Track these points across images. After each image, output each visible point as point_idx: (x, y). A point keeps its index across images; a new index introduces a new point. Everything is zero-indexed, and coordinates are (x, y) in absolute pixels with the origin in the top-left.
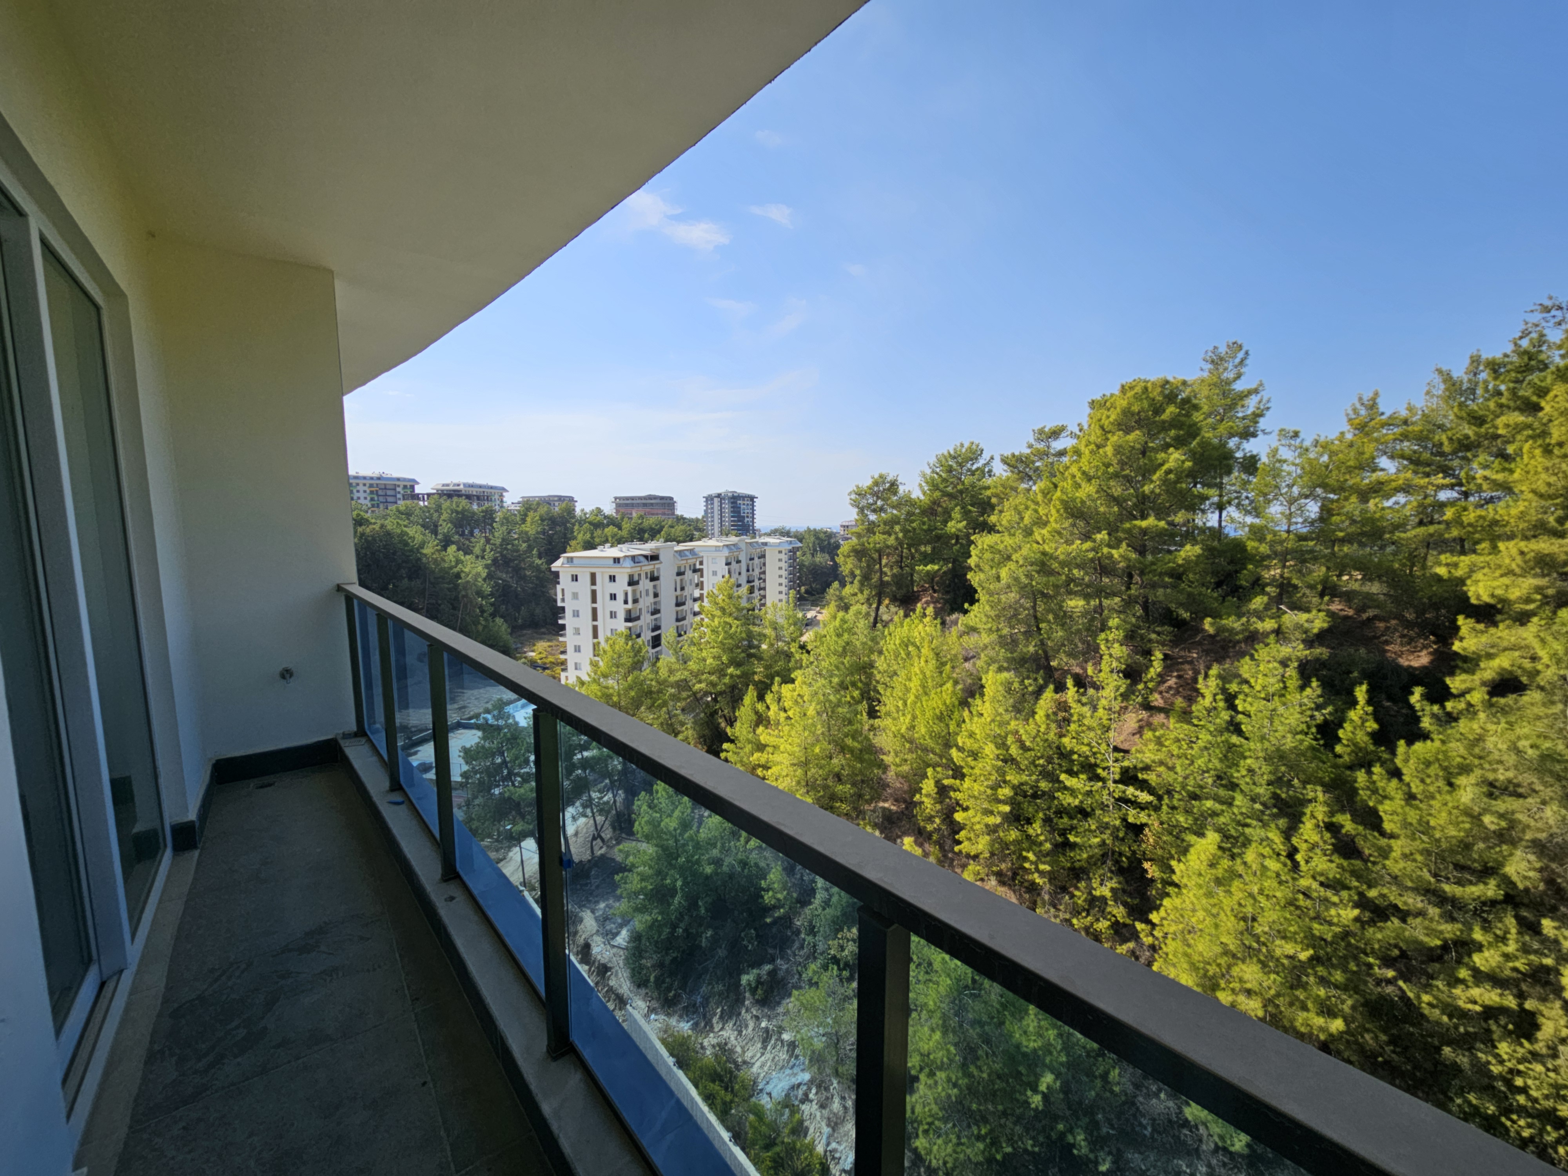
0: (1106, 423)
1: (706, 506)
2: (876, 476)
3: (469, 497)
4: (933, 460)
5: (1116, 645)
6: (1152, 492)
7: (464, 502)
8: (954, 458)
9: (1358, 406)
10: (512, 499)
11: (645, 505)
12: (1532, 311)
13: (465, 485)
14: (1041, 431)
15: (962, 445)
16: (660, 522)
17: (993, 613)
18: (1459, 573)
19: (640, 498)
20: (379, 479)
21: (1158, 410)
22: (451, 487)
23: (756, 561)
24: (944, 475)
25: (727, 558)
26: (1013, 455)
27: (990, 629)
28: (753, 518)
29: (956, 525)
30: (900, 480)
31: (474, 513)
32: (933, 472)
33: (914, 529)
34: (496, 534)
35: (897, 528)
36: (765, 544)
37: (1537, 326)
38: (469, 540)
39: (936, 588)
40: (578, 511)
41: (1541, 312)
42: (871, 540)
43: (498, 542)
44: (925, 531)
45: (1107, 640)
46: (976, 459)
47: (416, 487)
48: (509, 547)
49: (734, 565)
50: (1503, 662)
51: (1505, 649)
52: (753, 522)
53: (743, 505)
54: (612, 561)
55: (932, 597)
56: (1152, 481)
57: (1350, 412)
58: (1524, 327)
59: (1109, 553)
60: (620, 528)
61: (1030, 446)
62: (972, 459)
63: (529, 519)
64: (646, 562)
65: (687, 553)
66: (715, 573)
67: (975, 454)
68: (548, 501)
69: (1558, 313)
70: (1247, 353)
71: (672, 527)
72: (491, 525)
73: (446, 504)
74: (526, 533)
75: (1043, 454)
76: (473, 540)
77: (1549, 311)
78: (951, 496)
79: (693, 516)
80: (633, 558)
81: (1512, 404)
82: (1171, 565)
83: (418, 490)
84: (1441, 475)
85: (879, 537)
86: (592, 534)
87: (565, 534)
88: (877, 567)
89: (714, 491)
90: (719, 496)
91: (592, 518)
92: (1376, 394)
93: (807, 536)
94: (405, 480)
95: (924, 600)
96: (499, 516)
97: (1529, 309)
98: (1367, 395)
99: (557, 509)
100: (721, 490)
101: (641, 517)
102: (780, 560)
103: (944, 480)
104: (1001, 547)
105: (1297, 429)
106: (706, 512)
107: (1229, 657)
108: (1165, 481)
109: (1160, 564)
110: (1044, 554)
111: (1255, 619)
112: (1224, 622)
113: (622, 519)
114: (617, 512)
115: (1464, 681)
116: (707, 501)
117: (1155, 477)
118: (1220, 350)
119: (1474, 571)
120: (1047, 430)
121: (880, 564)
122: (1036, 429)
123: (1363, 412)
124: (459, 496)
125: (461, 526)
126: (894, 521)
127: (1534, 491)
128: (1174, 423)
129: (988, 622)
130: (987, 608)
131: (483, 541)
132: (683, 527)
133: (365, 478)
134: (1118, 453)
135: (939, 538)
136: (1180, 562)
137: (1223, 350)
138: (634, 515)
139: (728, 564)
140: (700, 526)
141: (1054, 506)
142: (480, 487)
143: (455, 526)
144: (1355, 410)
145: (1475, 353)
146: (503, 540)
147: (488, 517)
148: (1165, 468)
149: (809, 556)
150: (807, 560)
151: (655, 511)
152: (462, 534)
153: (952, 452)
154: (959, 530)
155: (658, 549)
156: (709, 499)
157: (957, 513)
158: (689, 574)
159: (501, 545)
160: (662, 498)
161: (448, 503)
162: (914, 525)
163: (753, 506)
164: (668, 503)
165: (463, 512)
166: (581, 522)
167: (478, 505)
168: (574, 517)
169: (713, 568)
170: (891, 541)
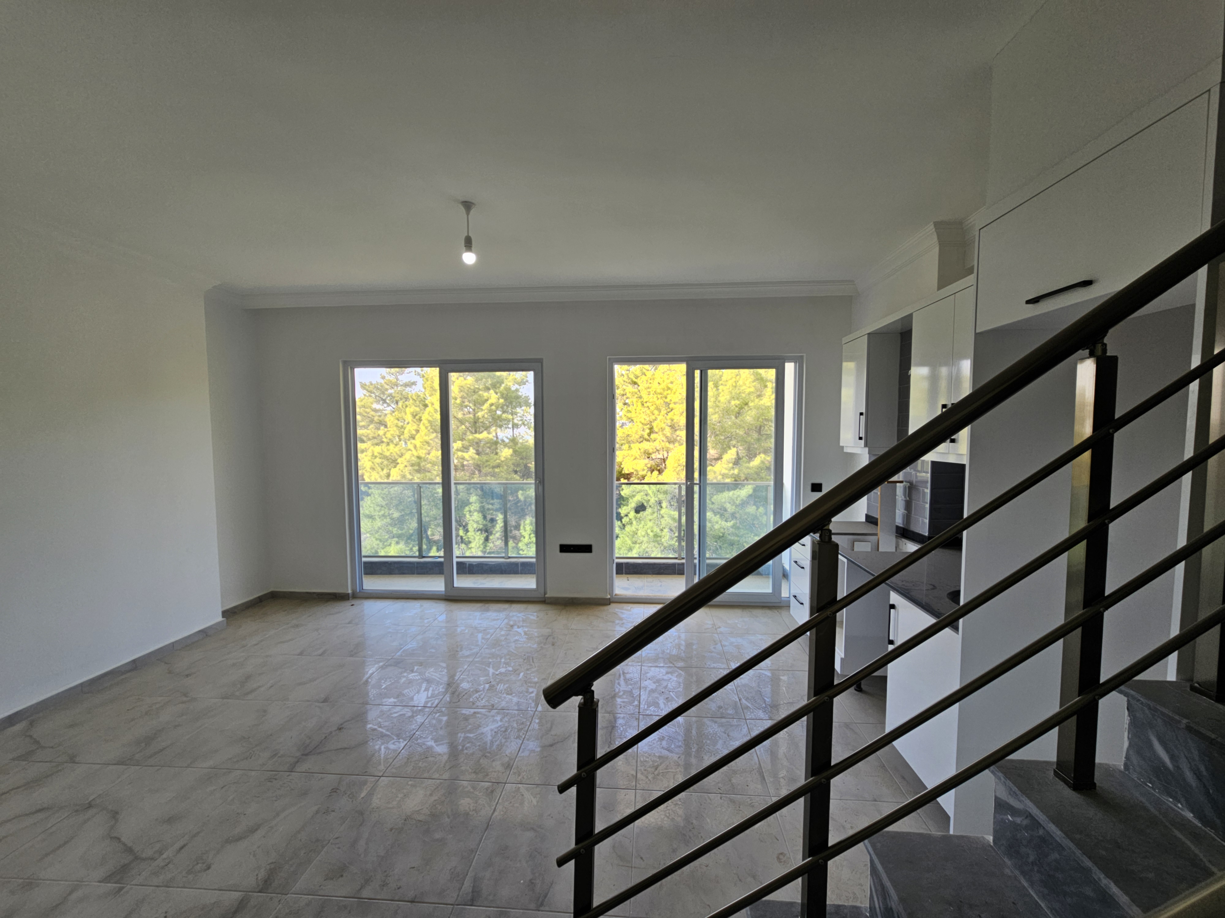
5: (476, 514)
17: (384, 503)
27: (383, 515)
45: (470, 511)
50: (638, 498)
51: (638, 492)
59: (462, 455)
82: (498, 461)
104: (388, 454)
107: (526, 515)
109: (492, 461)
110: (419, 457)
112: (528, 493)
115: (625, 510)
127: (640, 422)
129: (380, 510)
130: (380, 499)
134: (461, 391)
136: (503, 459)
141: (424, 424)
148: (489, 402)
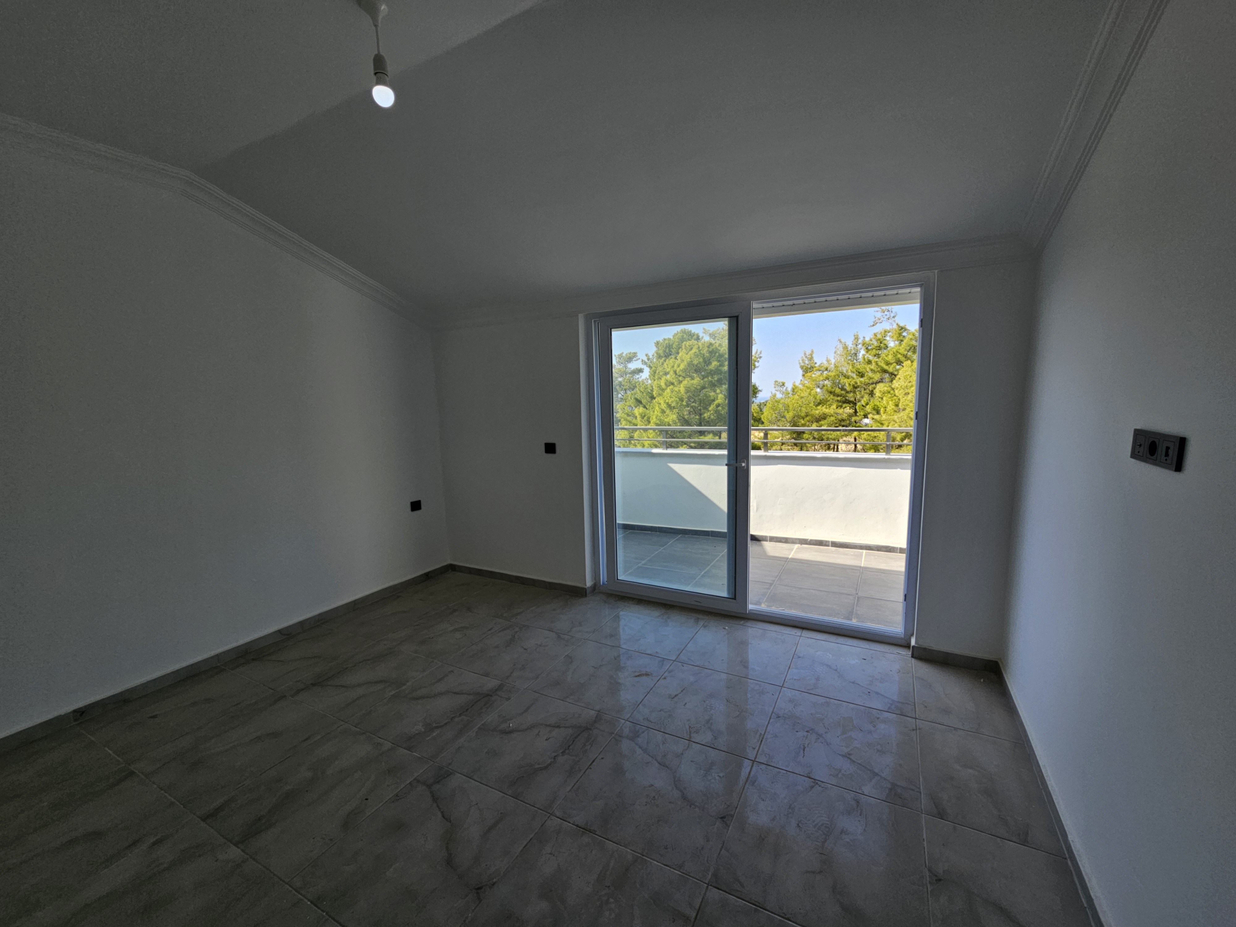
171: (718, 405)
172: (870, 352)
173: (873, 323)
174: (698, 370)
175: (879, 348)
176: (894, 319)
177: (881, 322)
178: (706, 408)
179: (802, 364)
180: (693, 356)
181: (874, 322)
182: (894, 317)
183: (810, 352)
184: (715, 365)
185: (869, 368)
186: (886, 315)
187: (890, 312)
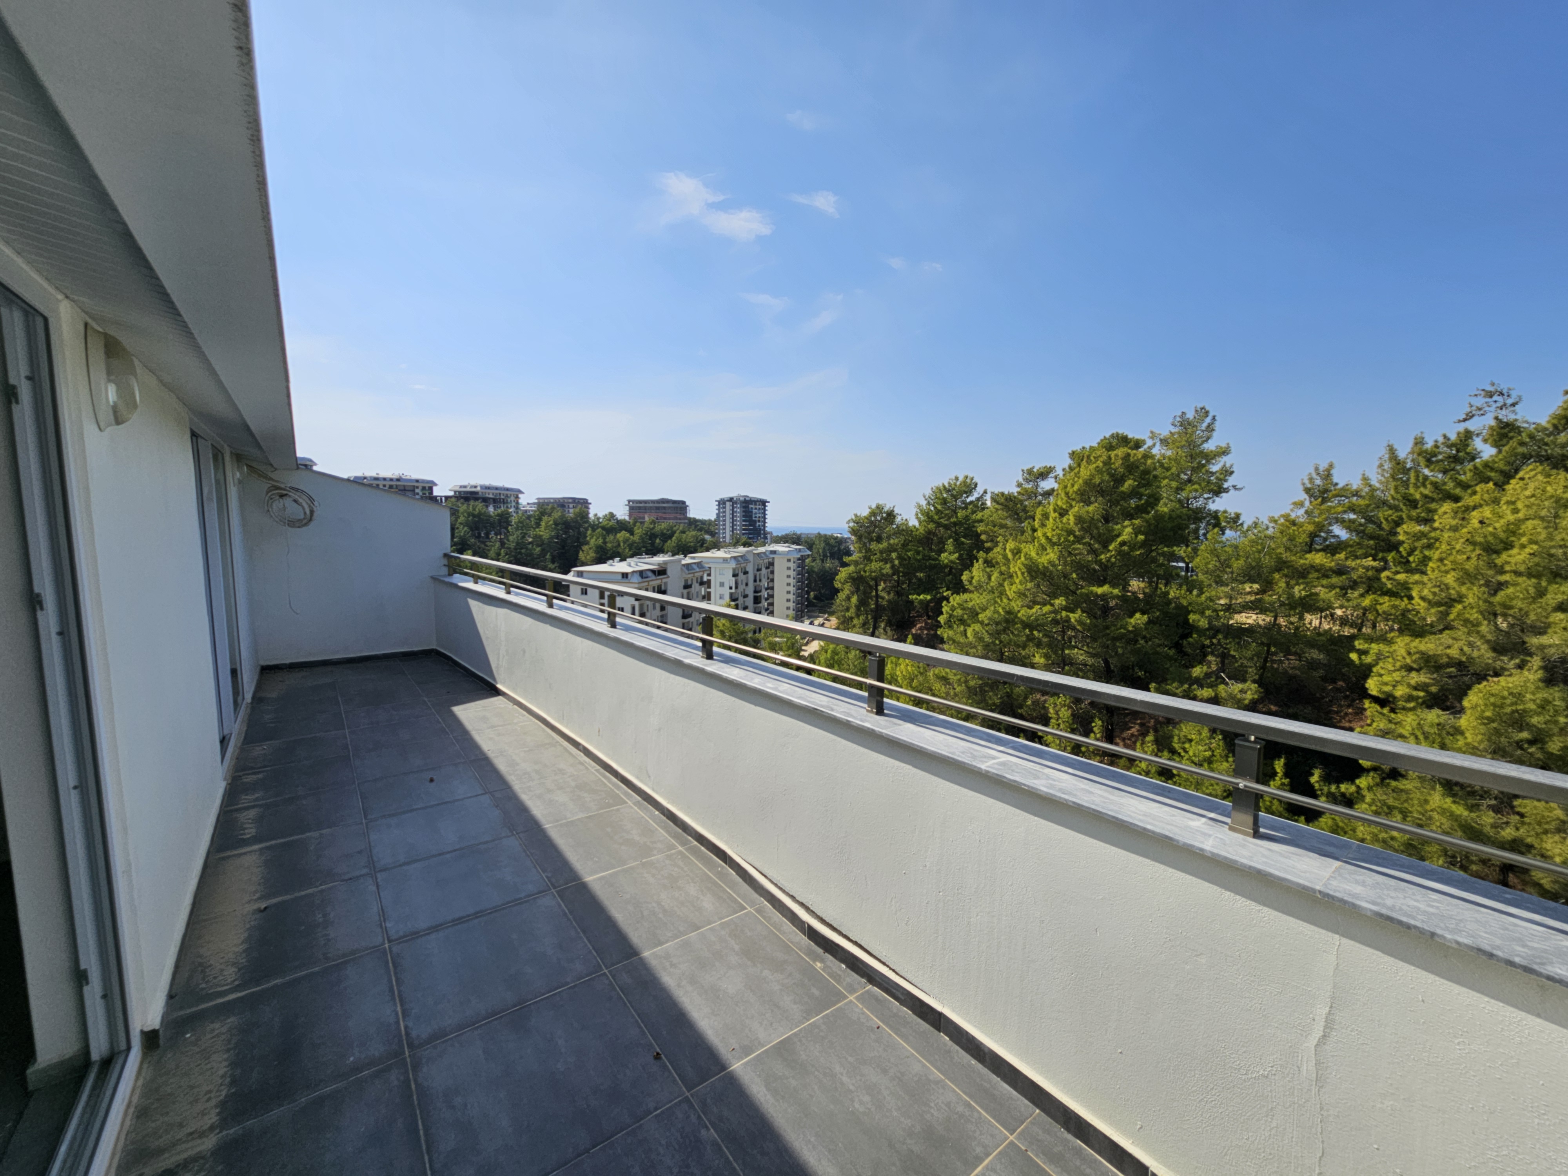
0: (1071, 491)
1: (719, 510)
2: (874, 506)
3: (485, 500)
4: (928, 492)
6: (1109, 561)
7: (480, 506)
8: (949, 491)
9: (1314, 476)
10: (527, 500)
11: (657, 508)
12: (1476, 395)
13: (481, 487)
14: (1030, 472)
15: (957, 478)
16: (672, 527)
18: (1368, 659)
19: (653, 502)
20: (398, 480)
21: (1119, 480)
22: (468, 489)
23: (764, 571)
24: (939, 507)
25: (734, 570)
26: (1003, 494)
28: (765, 522)
29: (948, 557)
30: (896, 511)
31: (490, 516)
32: (929, 504)
33: (910, 558)
34: (511, 538)
35: (894, 555)
36: (774, 552)
37: (1480, 409)
38: (484, 543)
39: (930, 613)
40: (591, 516)
41: (1485, 397)
42: (867, 568)
43: (513, 545)
44: (919, 561)
46: (971, 492)
47: (435, 488)
48: (523, 551)
49: (741, 576)
52: (764, 526)
53: (755, 509)
54: (620, 576)
55: (926, 624)
56: (1109, 551)
57: (1307, 482)
58: (1469, 410)
60: (632, 533)
61: (1019, 485)
62: (966, 492)
63: (543, 524)
64: (654, 577)
65: (695, 567)
66: (722, 584)
67: (969, 487)
68: (562, 504)
69: (1500, 399)
70: (1214, 418)
71: (683, 532)
72: (506, 528)
73: (463, 508)
74: (540, 536)
75: (1031, 494)
76: (488, 543)
77: (1491, 397)
78: (946, 527)
79: (706, 518)
80: (641, 573)
81: (1435, 496)
83: (437, 492)
84: (1370, 558)
85: (875, 565)
86: (604, 539)
87: (578, 538)
88: (874, 593)
89: (726, 495)
90: (731, 499)
91: (605, 523)
92: (1331, 466)
93: (817, 542)
94: (424, 481)
95: (918, 626)
96: (514, 520)
97: (1473, 394)
98: (1323, 466)
99: (571, 513)
100: (733, 494)
101: (653, 522)
102: (789, 568)
103: (938, 512)
105: (1239, 511)
106: (718, 515)
108: (1120, 553)
111: (1195, 686)
113: (634, 524)
114: (630, 516)
116: (719, 505)
117: (1111, 548)
118: (1188, 416)
119: (1380, 659)
120: (1035, 470)
121: (877, 591)
122: (1025, 469)
123: (1318, 482)
124: (476, 499)
125: (477, 528)
126: (891, 549)
128: (1134, 493)
131: (498, 545)
132: (694, 533)
133: (385, 479)
135: (932, 567)
137: (1190, 415)
138: (647, 519)
139: (735, 575)
140: (712, 529)
142: (497, 489)
143: (471, 529)
144: (1311, 480)
145: (1419, 435)
146: (518, 543)
147: (504, 520)
149: (818, 562)
150: (817, 566)
151: (667, 516)
152: (479, 537)
153: (947, 486)
154: (952, 562)
155: (665, 563)
156: (722, 503)
157: (950, 545)
158: (696, 587)
159: (515, 549)
160: (674, 502)
161: (465, 507)
162: (909, 554)
163: (765, 510)
164: (680, 507)
165: (480, 514)
166: (594, 527)
167: (495, 508)
168: (587, 522)
169: (720, 579)
170: (887, 569)
171: (1123, 543)
172: (1432, 467)
173: (1464, 416)
174: (1102, 492)
175: (1456, 459)
176: (1512, 408)
177: (1482, 415)
178: (1105, 547)
179: (1309, 486)
180: (1093, 471)
181: (1467, 415)
182: (1513, 405)
183: (1326, 466)
184: (1130, 485)
185: (1421, 493)
186: (1496, 402)
187: (1506, 397)
